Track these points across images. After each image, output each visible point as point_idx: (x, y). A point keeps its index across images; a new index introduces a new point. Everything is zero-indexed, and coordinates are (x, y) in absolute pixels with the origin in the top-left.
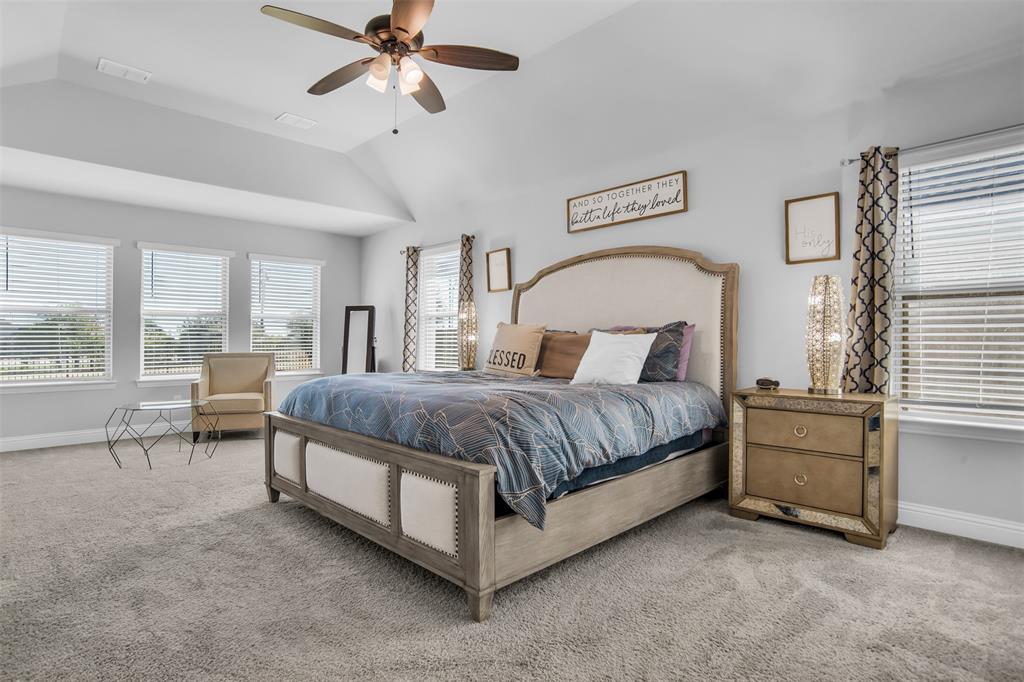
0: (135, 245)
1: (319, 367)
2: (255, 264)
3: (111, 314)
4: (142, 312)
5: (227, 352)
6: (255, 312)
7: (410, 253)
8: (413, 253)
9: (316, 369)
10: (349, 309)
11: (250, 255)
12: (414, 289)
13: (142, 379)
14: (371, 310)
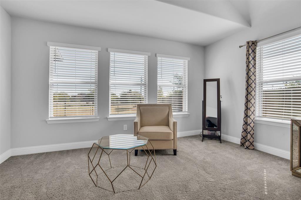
0: (107, 50)
1: (187, 110)
2: (159, 59)
3: (97, 84)
4: (110, 83)
5: (147, 103)
6: (159, 83)
7: (250, 45)
8: (252, 46)
9: (185, 112)
10: (205, 81)
11: (157, 55)
12: (253, 66)
13: (110, 116)
14: (218, 80)
